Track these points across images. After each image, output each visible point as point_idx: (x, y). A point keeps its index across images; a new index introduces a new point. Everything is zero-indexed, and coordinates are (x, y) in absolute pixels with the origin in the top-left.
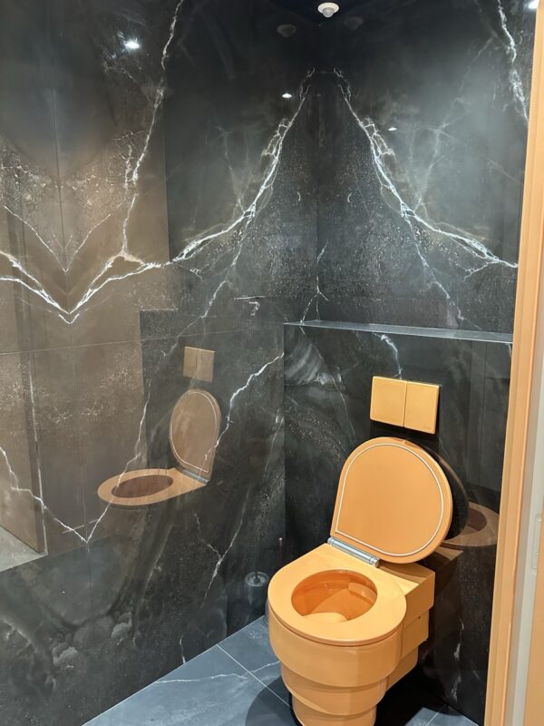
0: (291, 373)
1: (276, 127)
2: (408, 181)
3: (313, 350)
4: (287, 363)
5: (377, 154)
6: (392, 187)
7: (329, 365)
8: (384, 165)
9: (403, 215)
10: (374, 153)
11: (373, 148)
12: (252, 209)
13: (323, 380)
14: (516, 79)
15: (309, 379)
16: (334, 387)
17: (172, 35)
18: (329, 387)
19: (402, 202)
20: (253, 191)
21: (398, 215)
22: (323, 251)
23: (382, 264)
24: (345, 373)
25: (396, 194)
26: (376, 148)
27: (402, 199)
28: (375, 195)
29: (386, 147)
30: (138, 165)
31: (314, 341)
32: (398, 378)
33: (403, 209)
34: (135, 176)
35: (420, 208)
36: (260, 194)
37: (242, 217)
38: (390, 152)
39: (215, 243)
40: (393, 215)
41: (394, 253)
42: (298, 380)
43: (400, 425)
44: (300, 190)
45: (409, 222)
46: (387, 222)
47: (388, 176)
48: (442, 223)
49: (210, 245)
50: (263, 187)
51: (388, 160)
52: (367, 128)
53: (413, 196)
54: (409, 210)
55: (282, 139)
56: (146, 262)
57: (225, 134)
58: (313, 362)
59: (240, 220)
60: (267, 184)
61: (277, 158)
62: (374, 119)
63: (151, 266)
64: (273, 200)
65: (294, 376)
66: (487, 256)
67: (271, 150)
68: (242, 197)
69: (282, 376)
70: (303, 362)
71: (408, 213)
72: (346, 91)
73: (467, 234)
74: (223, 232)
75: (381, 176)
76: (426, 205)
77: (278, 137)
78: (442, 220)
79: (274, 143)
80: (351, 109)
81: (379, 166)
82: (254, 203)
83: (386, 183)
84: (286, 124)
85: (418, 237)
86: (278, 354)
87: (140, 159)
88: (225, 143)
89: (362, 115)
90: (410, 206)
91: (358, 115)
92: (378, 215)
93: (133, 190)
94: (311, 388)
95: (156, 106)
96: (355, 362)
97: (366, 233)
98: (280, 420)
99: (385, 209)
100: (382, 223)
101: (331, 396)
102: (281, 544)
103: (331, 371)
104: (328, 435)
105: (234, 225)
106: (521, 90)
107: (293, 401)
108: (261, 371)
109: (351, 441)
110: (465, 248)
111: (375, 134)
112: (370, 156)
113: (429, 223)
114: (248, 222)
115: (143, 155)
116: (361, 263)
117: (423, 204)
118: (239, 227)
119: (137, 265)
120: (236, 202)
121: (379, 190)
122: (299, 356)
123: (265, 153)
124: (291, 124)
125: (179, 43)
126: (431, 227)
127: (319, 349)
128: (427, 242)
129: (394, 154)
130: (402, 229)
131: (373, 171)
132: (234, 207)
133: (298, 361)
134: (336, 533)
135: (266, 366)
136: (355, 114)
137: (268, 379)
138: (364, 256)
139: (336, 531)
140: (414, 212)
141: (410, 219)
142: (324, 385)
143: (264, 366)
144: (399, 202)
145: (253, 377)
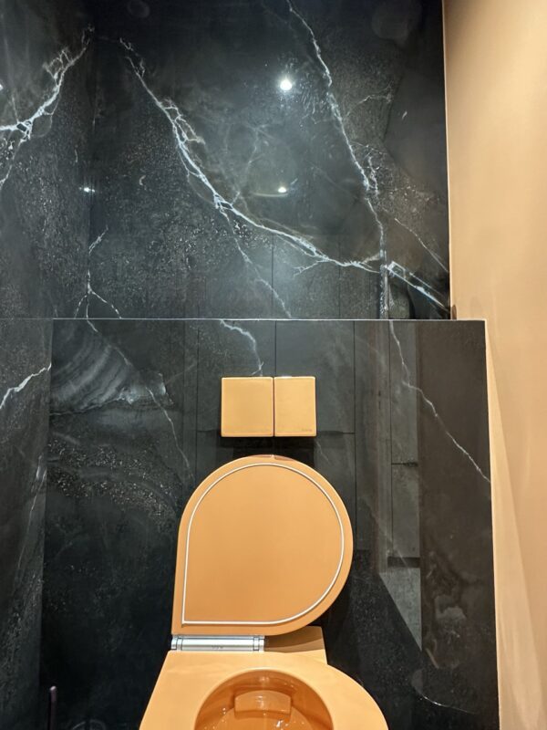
1: (58, 50)
2: (223, 172)
4: (56, 380)
6: (202, 176)
7: (144, 370)
8: (191, 152)
9: (217, 207)
10: (178, 137)
11: (176, 132)
15: (104, 399)
16: (153, 404)
19: (215, 193)
21: (210, 206)
22: (99, 239)
23: (191, 259)
25: (208, 184)
27: (216, 190)
28: (179, 181)
29: (194, 133)
31: (115, 340)
32: (256, 375)
33: (217, 200)
35: (239, 201)
36: (37, 115)
37: (14, 128)
38: (199, 140)
40: (204, 206)
41: (207, 247)
42: (81, 403)
43: (269, 434)
44: (77, 150)
45: (226, 215)
46: (197, 212)
48: (266, 219)
50: (42, 110)
51: (195, 147)
53: (230, 189)
54: (224, 202)
55: (64, 69)
58: (114, 370)
61: (58, 88)
62: (177, 103)
65: (73, 398)
66: (316, 255)
67: (53, 70)
69: (47, 400)
70: (88, 377)
71: (224, 205)
72: (137, 65)
73: (294, 232)
75: (187, 163)
77: (61, 63)
78: (266, 216)
79: (56, 65)
80: (144, 85)
81: (184, 151)
82: (31, 120)
84: (69, 57)
85: (237, 232)
86: (46, 363)
90: (226, 198)
91: (154, 93)
94: (108, 412)
96: (190, 364)
97: (167, 223)
98: (41, 474)
99: (193, 199)
100: (190, 213)
102: (54, 698)
103: (147, 380)
106: (338, 111)
107: (68, 438)
108: (22, 385)
110: (292, 245)
111: (179, 118)
113: (250, 218)
117: (242, 198)
121: (185, 177)
122: (84, 367)
126: (251, 222)
127: (124, 350)
128: (249, 236)
129: (204, 142)
130: (216, 221)
133: (81, 374)
134: (183, 626)
135: (29, 378)
136: (150, 93)
137: (31, 401)
138: (165, 248)
139: (184, 622)
140: (231, 205)
141: (226, 211)
142: (134, 403)
143: (26, 377)
144: (212, 193)
145: (12, 392)
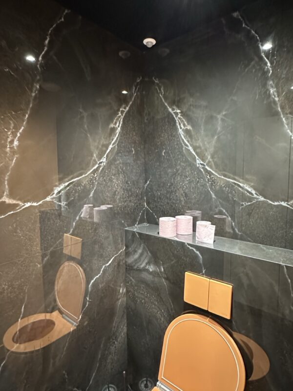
3: (144, 248)
5: (181, 128)
6: (190, 148)
7: (155, 259)
8: (185, 135)
9: (198, 165)
10: (179, 127)
11: (178, 124)
12: (104, 160)
13: (151, 268)
14: (272, 87)
15: (142, 266)
16: (158, 274)
17: (46, 49)
20: (104, 149)
22: (148, 182)
25: (193, 153)
26: (180, 124)
27: (198, 156)
29: (186, 124)
30: (18, 135)
32: (202, 276)
33: (198, 162)
34: (16, 143)
35: (209, 162)
38: (189, 127)
40: (192, 166)
41: (193, 188)
42: (134, 266)
43: (206, 309)
45: (202, 170)
46: (188, 169)
47: (188, 141)
48: (224, 172)
51: (187, 132)
52: (174, 113)
54: (202, 162)
56: (24, 202)
57: (85, 114)
58: (145, 255)
59: (95, 167)
60: (113, 144)
63: (28, 205)
64: (117, 153)
65: (132, 263)
66: (255, 196)
68: (97, 153)
70: (136, 256)
71: (201, 164)
73: (241, 180)
74: (83, 176)
75: (183, 141)
76: (213, 161)
78: (224, 170)
80: (164, 101)
81: (182, 135)
83: (187, 146)
85: (208, 180)
87: (21, 131)
88: (85, 120)
89: (171, 105)
91: (168, 104)
92: (182, 164)
93: (13, 152)
94: (143, 272)
96: (173, 261)
101: (156, 279)
103: (156, 263)
105: (91, 171)
106: (275, 94)
108: (110, 262)
109: (170, 311)
110: (240, 189)
112: (176, 129)
113: (216, 171)
114: (101, 168)
115: (23, 128)
116: (172, 192)
117: (211, 160)
118: (94, 172)
120: (92, 156)
121: (182, 149)
123: (112, 126)
124: (127, 108)
126: (216, 174)
127: (148, 248)
128: (215, 183)
131: (178, 137)
132: (91, 159)
136: (166, 104)
139: (163, 378)
140: (205, 164)
141: (203, 168)
143: (112, 258)
144: (196, 158)
145: (105, 267)
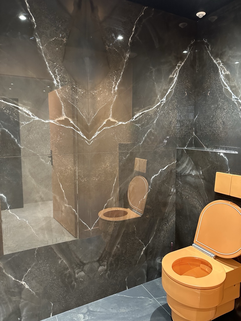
0: (179, 170)
1: (176, 65)
2: (236, 85)
3: (189, 160)
4: (178, 165)
5: (222, 74)
6: (228, 88)
7: (196, 167)
8: (225, 79)
9: (233, 100)
10: (220, 73)
11: (220, 71)
12: (164, 99)
13: (194, 173)
15: (187, 173)
16: (198, 177)
17: (133, 33)
18: (196, 176)
19: (233, 94)
20: (165, 92)
21: (231, 100)
22: (197, 117)
23: (224, 122)
24: (203, 170)
25: (230, 91)
26: (221, 71)
28: (220, 91)
29: (226, 70)
30: (118, 84)
31: (190, 156)
32: (228, 173)
33: (233, 97)
34: (116, 88)
36: (168, 93)
37: (160, 103)
38: (228, 73)
39: (147, 114)
40: (229, 101)
41: (229, 117)
42: (182, 173)
43: (228, 194)
44: (186, 91)
45: (236, 103)
46: (226, 103)
47: (227, 83)
49: (145, 115)
50: (170, 90)
51: (227, 76)
52: (217, 63)
53: (238, 91)
54: (236, 97)
55: (179, 70)
56: (119, 121)
57: (154, 70)
58: (189, 165)
59: (158, 104)
60: (171, 89)
61: (176, 78)
62: (221, 59)
63: (120, 123)
64: (174, 95)
65: (181, 171)
67: (174, 75)
68: (160, 95)
69: (175, 171)
70: (184, 165)
71: (236, 99)
72: (208, 48)
74: (151, 109)
75: (223, 83)
77: (177, 69)
79: (175, 72)
80: (210, 55)
81: (222, 79)
82: (165, 97)
83: (226, 86)
84: (181, 64)
85: (240, 110)
86: (174, 161)
87: (119, 82)
88: (153, 74)
89: (215, 57)
90: (237, 96)
91: (213, 58)
92: (222, 100)
93: (115, 94)
94: (188, 177)
95: (126, 61)
96: (208, 166)
97: (216, 108)
98: (173, 190)
99: (225, 98)
100: (223, 104)
101: (197, 180)
102: (172, 245)
103: (197, 169)
104: (195, 198)
105: (156, 106)
107: (180, 182)
108: (165, 168)
109: (205, 201)
111: (221, 65)
112: (218, 75)
114: (162, 105)
115: (120, 80)
116: (214, 121)
118: (158, 107)
119: (115, 122)
120: (157, 97)
121: (222, 89)
122: (183, 163)
123: (171, 76)
124: (183, 64)
125: (136, 35)
127: (192, 160)
129: (229, 73)
130: (233, 106)
131: (220, 81)
132: (156, 99)
133: (182, 165)
134: (196, 242)
135: (168, 166)
136: (212, 58)
137: (168, 172)
138: (215, 118)
139: (196, 241)
140: (238, 98)
141: (237, 102)
142: (194, 175)
143: (167, 166)
144: (232, 94)
145: (162, 170)
